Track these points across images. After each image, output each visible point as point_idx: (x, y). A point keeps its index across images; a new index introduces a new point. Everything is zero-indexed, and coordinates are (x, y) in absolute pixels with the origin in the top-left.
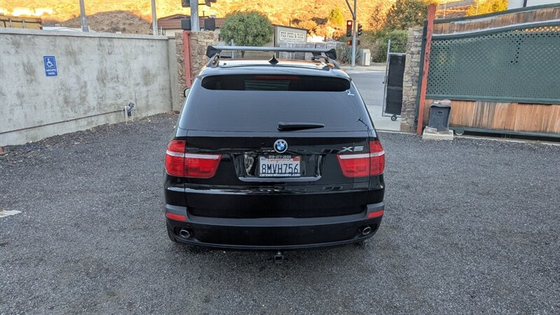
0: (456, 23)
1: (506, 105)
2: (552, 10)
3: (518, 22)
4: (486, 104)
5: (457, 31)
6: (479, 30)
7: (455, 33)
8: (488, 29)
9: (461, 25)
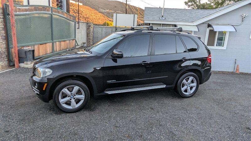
0: (17, 7)
1: (37, 46)
2: (41, 7)
3: (35, 11)
4: (32, 46)
5: (18, 12)
6: (25, 13)
7: (18, 13)
8: (28, 12)
9: (19, 8)
